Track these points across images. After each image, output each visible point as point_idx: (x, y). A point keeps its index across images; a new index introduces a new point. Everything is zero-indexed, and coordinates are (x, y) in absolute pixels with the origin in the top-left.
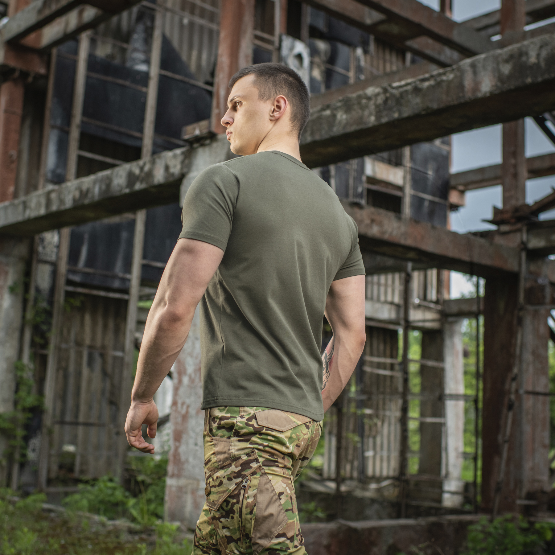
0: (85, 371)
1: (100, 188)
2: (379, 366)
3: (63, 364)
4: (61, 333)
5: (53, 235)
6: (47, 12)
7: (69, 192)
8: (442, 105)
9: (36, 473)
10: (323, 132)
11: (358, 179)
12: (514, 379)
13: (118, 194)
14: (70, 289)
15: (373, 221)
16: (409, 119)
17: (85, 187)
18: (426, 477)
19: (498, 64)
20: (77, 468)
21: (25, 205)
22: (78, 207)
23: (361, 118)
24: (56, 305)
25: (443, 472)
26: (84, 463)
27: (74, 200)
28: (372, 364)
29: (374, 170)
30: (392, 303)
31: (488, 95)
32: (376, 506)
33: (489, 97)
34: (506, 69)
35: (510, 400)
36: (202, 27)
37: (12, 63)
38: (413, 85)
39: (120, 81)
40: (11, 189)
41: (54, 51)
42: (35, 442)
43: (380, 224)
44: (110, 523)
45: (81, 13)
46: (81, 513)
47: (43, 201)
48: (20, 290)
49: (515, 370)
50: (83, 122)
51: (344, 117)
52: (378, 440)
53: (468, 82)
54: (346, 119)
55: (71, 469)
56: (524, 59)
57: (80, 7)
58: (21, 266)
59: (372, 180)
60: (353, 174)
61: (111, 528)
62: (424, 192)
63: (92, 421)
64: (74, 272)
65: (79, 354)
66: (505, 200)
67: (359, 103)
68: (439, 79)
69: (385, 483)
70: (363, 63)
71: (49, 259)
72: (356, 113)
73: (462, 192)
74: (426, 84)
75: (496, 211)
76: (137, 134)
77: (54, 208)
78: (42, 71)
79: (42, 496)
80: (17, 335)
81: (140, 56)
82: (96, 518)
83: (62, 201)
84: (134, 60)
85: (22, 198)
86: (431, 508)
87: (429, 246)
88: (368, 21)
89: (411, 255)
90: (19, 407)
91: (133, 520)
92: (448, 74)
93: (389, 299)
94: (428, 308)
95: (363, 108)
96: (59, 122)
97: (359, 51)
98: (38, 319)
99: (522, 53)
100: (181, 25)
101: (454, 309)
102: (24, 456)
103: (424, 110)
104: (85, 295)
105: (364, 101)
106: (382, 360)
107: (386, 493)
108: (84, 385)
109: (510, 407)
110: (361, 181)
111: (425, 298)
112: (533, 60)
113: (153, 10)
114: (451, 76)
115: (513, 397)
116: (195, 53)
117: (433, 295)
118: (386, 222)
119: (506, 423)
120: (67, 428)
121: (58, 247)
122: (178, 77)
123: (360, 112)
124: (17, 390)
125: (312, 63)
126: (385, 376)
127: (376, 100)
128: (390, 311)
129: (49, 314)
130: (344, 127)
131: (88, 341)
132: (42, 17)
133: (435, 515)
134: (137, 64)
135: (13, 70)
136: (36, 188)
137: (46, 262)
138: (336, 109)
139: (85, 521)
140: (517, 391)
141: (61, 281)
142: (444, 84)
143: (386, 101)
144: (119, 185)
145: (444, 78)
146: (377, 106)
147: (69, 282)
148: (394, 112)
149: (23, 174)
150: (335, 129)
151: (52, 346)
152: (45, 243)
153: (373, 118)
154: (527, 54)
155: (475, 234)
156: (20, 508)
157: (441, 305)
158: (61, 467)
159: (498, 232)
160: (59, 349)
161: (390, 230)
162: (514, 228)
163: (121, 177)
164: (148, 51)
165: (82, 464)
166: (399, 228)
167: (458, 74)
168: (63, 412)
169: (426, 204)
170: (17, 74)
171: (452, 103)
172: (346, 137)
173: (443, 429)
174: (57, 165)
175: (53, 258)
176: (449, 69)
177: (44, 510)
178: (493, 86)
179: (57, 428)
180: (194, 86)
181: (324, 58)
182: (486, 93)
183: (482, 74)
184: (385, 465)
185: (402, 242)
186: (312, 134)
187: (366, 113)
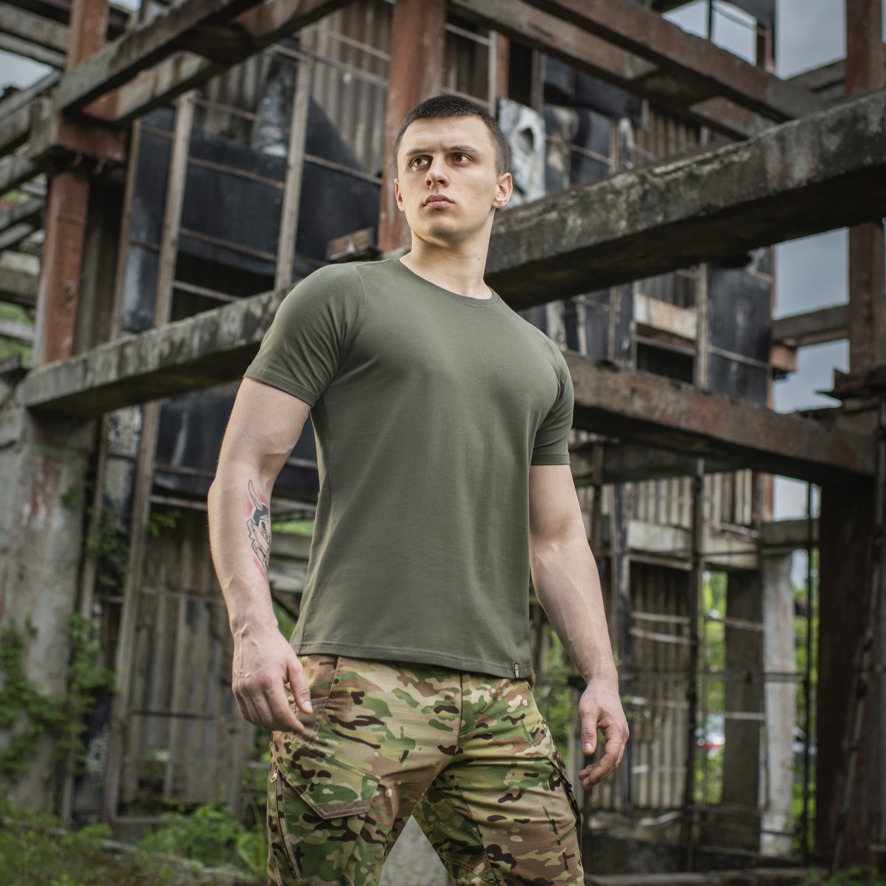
0: (183, 631)
1: (201, 338)
2: (658, 627)
3: (148, 620)
4: (145, 570)
5: (133, 415)
6: (124, 63)
7: (154, 346)
8: (732, 202)
9: (101, 792)
10: (546, 247)
11: (623, 328)
12: (867, 648)
13: (228, 347)
14: (159, 499)
15: (634, 391)
16: (679, 223)
17: (177, 338)
18: (733, 808)
19: (819, 135)
20: (168, 787)
21: (86, 366)
22: (167, 368)
23: (606, 223)
24: (135, 526)
25: (762, 801)
26: (179, 778)
27: (161, 357)
28: (645, 624)
29: (648, 314)
30: (678, 527)
31: (804, 184)
32: (646, 854)
33: (805, 187)
34: (832, 143)
35: (860, 681)
36: (373, 87)
37: (70, 144)
38: (687, 169)
39: (242, 172)
40: (68, 341)
41: (137, 125)
42: (100, 743)
43: (646, 396)
44: (208, 871)
45: (177, 64)
46: (162, 855)
47: (114, 359)
48: (79, 500)
49: (869, 634)
50: (181, 236)
51: (579, 222)
52: (656, 747)
53: (772, 165)
54: (582, 226)
55: (158, 788)
56: (860, 126)
57: (177, 55)
58: (81, 464)
59: (645, 330)
60: (614, 320)
61: (207, 879)
62: (731, 348)
63: (192, 711)
64: (166, 474)
65: (173, 605)
66: (854, 359)
67: (603, 201)
68: (726, 161)
69: (666, 818)
70: (630, 144)
71: (125, 452)
72: (597, 216)
73: (793, 350)
74: (707, 168)
75: (839, 376)
76: (268, 256)
77: (131, 370)
78: (118, 156)
79: (105, 828)
80: (73, 572)
81: (274, 132)
82: (186, 863)
83: (142, 360)
84: (263, 138)
85: (84, 355)
86: (734, 857)
87: (725, 431)
88: (629, 74)
89: (698, 446)
90: (75, 687)
91: (244, 866)
92: (741, 153)
93: (674, 520)
94: (737, 536)
95: (608, 207)
96: (143, 236)
97: (625, 125)
98: (107, 547)
99: (857, 117)
100: (341, 85)
101: (780, 536)
102: (82, 764)
103: (703, 210)
104: (182, 509)
105: (610, 197)
106: (661, 618)
107: (669, 834)
108: (180, 653)
109: (861, 693)
110: (627, 331)
111: (732, 519)
112: (875, 127)
113: (295, 60)
114: (746, 155)
115: (865, 676)
116: (361, 128)
117: (744, 514)
118: (655, 392)
119: (854, 719)
120: (153, 722)
121: (140, 433)
122: (333, 165)
123: (604, 213)
124: (72, 659)
125: (548, 143)
126: (667, 644)
127: (629, 195)
128: (674, 538)
129: (124, 539)
130: (579, 239)
131: (187, 584)
132: (116, 70)
133: (742, 867)
134: (269, 145)
135: (72, 155)
136: (106, 339)
137: (121, 457)
138: (566, 210)
139: (166, 867)
140: (872, 667)
141: (145, 488)
142: (735, 168)
143: (644, 196)
144: (230, 334)
145: (735, 158)
146: (630, 205)
147: (157, 490)
148: (657, 214)
149: (87, 319)
150: (564, 242)
151: (128, 590)
152: (120, 427)
153: (623, 224)
154: (865, 118)
155: (805, 414)
156: (67, 847)
157: (757, 530)
158: (142, 784)
159: (841, 410)
160: (140, 596)
161: (662, 406)
162: (867, 403)
163: (233, 320)
164: (286, 124)
165: (175, 780)
166: (678, 402)
167: (757, 151)
168: (147, 697)
169: (734, 368)
170: (78, 161)
171: (747, 199)
172: (581, 254)
173: (761, 731)
174: (140, 305)
175: (132, 451)
176: (743, 144)
177: (105, 850)
178: (811, 170)
179: (136, 720)
180: (359, 179)
181: (567, 135)
182: (801, 181)
183: (795, 151)
184: (667, 788)
185: (683, 424)
186: (529, 250)
187: (613, 215)
